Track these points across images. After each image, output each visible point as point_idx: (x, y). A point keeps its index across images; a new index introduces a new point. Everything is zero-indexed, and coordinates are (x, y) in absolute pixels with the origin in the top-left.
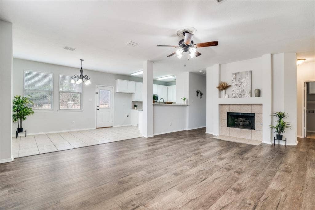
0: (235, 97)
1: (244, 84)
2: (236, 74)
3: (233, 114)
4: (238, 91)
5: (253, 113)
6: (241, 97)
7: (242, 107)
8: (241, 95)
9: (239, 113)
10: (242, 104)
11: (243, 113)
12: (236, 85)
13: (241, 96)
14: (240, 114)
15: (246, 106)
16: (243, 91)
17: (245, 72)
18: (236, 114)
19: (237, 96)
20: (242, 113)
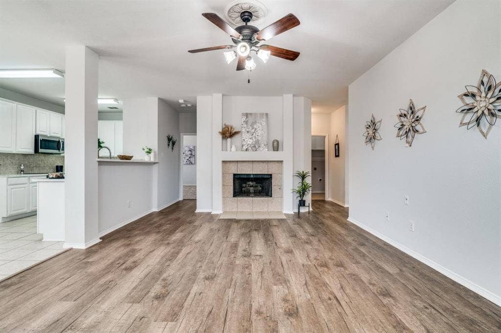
0: (247, 150)
1: (259, 132)
2: (247, 115)
3: (241, 176)
4: (250, 142)
5: (269, 173)
6: (256, 150)
7: (256, 165)
8: (255, 147)
9: (250, 175)
10: (255, 161)
11: (256, 175)
12: (248, 132)
13: (254, 149)
14: (252, 176)
15: (261, 164)
16: (257, 142)
17: (260, 114)
18: (246, 177)
19: (250, 148)
20: (253, 175)
